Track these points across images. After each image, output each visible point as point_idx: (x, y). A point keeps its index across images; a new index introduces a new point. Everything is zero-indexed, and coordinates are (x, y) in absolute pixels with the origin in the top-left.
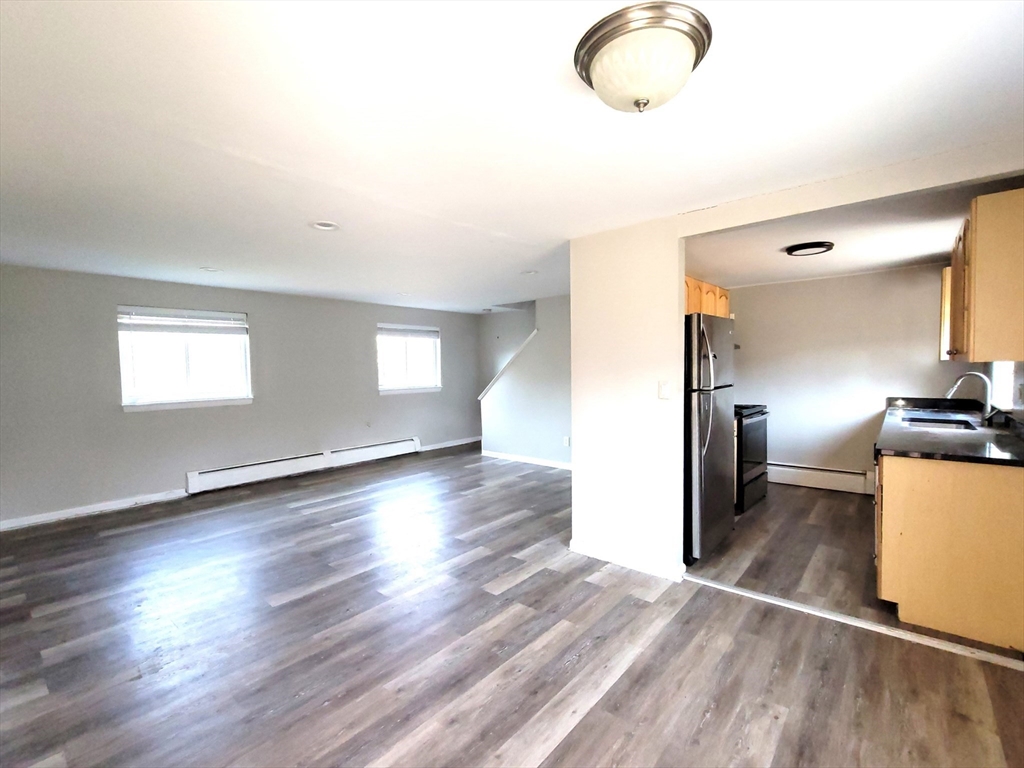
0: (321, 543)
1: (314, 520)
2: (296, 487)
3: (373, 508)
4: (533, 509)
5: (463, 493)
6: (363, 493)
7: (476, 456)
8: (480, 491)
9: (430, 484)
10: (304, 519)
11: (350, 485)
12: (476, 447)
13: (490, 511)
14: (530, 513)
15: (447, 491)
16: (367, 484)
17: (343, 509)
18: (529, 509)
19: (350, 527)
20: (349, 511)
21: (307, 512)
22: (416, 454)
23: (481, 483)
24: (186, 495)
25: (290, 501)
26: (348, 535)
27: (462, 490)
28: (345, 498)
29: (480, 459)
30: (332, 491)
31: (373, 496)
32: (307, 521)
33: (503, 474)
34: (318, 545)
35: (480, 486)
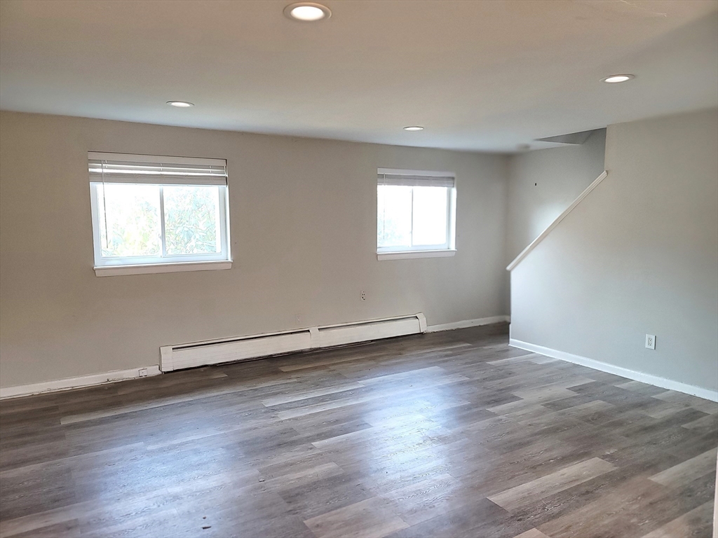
0: (298, 475)
1: (291, 431)
2: (276, 373)
3: (366, 420)
4: (611, 458)
5: (491, 410)
6: (355, 393)
7: (501, 346)
8: (516, 409)
9: (440, 388)
10: (280, 428)
11: (340, 377)
12: (501, 331)
13: (538, 450)
14: (609, 467)
15: (467, 403)
16: (360, 378)
17: (328, 417)
18: (604, 457)
19: (335, 452)
20: (337, 421)
21: (285, 416)
22: (421, 335)
23: (516, 393)
24: (160, 373)
25: (267, 396)
26: (332, 466)
27: (489, 403)
28: (332, 397)
29: (506, 352)
30: (317, 385)
31: (366, 399)
32: (283, 433)
33: (548, 381)
34: (293, 478)
35: (515, 398)
